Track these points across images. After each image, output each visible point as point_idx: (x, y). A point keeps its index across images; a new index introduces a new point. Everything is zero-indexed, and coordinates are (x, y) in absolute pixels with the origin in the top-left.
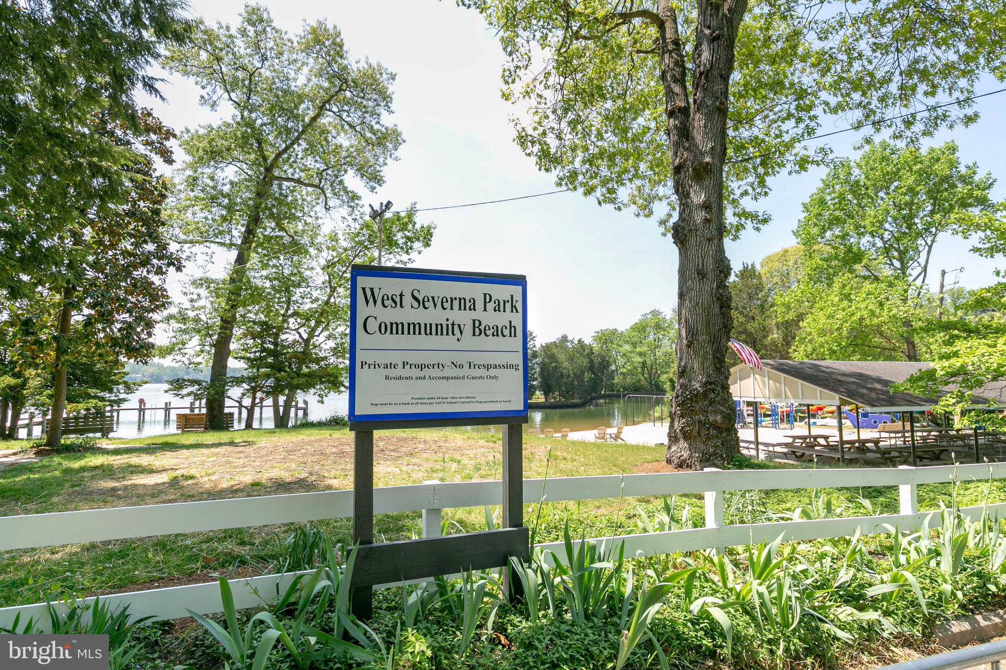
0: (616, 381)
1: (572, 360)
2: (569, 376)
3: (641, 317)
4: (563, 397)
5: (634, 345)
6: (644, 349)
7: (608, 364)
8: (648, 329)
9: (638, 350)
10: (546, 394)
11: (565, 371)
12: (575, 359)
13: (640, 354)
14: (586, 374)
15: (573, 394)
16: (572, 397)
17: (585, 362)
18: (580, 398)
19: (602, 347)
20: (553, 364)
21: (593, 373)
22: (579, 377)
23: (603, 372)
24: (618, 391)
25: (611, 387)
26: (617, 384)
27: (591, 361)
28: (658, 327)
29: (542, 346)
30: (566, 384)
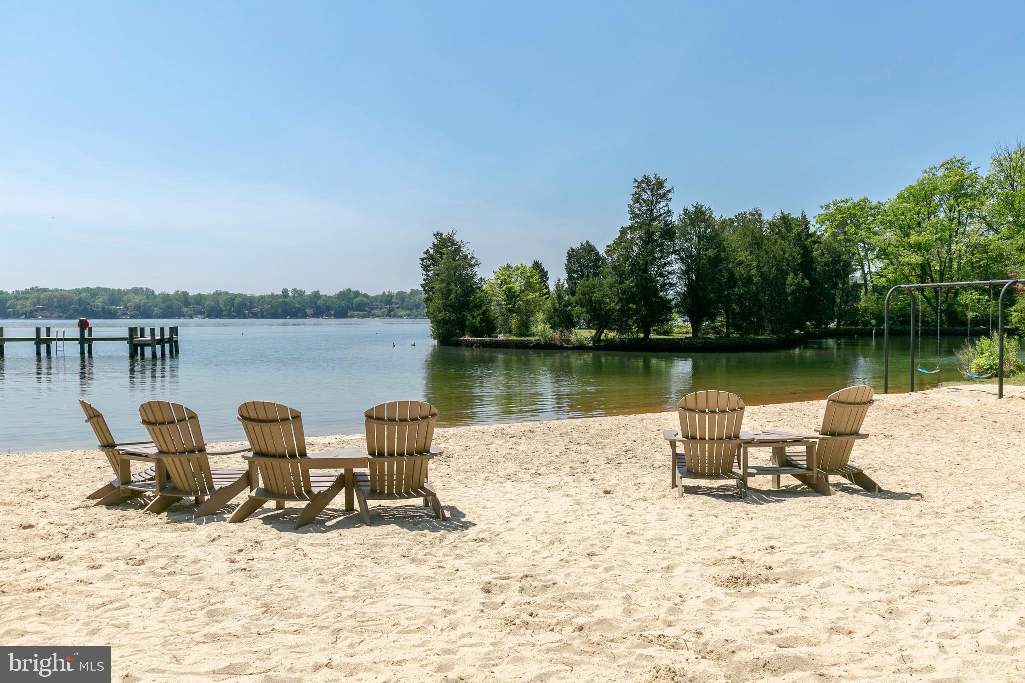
0: (862, 304)
1: (759, 245)
2: (749, 280)
3: (921, 176)
4: (738, 328)
5: (905, 230)
6: (926, 237)
7: (847, 269)
8: (936, 199)
9: (913, 238)
10: (696, 323)
11: (740, 271)
12: (766, 245)
13: (918, 247)
14: (790, 278)
15: (761, 320)
16: (758, 328)
17: (791, 251)
18: (773, 332)
19: (834, 235)
20: (711, 252)
21: (807, 276)
22: (773, 284)
23: (835, 285)
24: (867, 323)
25: (852, 316)
26: (866, 309)
27: (806, 252)
28: (959, 192)
29: (686, 212)
30: (740, 298)
